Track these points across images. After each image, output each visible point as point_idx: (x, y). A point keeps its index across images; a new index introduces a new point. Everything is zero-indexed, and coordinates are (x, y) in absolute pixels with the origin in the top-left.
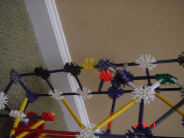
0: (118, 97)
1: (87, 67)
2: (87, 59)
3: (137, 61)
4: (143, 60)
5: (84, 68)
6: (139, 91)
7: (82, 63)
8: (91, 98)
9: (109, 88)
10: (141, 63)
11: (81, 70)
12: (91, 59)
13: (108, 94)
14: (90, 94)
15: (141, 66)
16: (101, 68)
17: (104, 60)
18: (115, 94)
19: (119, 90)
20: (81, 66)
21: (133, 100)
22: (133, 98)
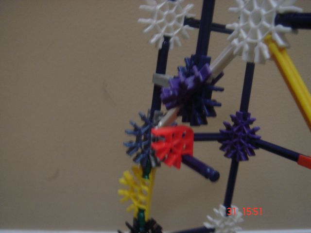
0: (254, 131)
1: (142, 198)
2: (121, 192)
3: (153, 40)
4: (154, 22)
5: (142, 207)
6: (243, 34)
7: (128, 209)
8: (240, 210)
9: (223, 153)
10: (163, 30)
11: (146, 219)
12: (122, 181)
13: (241, 159)
14: (227, 212)
15: (173, 34)
16: (152, 158)
17: (131, 142)
18: (244, 138)
19: (235, 125)
20: (135, 215)
21: (273, 57)
22: (267, 55)
